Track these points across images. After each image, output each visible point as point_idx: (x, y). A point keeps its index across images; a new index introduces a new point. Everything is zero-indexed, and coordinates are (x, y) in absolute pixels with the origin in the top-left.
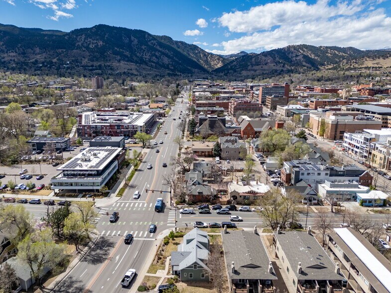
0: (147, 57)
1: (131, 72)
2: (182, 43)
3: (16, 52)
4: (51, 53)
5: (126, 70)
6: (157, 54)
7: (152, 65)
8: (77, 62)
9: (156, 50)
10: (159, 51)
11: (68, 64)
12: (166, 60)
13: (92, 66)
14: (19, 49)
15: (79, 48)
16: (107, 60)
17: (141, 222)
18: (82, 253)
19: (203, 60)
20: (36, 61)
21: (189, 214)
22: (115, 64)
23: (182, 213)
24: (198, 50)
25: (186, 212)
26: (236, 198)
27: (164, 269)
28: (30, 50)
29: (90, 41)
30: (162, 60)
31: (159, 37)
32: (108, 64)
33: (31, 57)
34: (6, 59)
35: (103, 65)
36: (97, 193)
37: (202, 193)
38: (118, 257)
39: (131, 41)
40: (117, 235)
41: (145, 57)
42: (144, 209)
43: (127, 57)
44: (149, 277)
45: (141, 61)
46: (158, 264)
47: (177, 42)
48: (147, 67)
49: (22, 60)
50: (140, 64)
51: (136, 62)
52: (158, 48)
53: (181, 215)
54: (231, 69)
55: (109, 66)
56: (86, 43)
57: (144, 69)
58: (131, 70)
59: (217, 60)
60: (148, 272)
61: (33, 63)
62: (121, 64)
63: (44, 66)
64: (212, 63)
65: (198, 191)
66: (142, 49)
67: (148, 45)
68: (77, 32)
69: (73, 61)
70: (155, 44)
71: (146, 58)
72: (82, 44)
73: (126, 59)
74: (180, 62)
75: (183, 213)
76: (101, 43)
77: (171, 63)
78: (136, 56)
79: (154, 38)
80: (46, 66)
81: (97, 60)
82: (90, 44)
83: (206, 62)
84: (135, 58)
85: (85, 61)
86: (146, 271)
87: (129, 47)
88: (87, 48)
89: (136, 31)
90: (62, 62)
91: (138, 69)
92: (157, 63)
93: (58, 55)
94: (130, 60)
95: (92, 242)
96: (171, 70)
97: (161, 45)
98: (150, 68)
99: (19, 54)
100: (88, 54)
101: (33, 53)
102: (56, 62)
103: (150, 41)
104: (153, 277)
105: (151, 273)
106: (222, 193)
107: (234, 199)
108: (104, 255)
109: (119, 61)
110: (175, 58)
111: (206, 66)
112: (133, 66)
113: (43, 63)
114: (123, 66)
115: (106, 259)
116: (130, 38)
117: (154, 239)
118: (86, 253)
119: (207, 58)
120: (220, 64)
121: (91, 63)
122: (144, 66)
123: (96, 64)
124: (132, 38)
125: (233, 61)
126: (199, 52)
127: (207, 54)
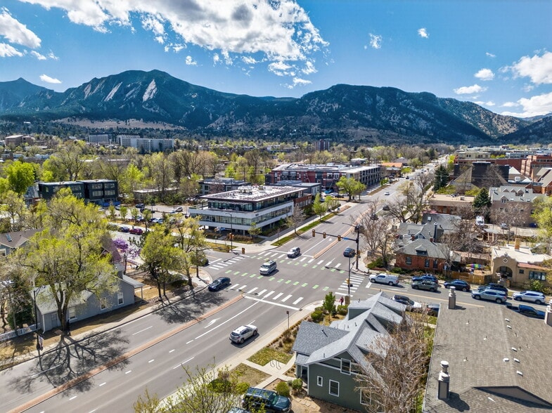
0: (395, 120)
1: (370, 139)
2: (451, 100)
3: (244, 122)
4: (279, 121)
5: (364, 138)
6: (410, 116)
7: (400, 131)
8: (305, 130)
9: (409, 111)
10: (414, 112)
11: (294, 132)
12: (423, 124)
13: (322, 134)
14: (247, 118)
15: (310, 113)
16: (341, 127)
17: (289, 281)
18: (166, 302)
19: (483, 124)
20: (262, 130)
21: (388, 284)
22: (351, 130)
23: (374, 281)
24: (476, 110)
25: (383, 280)
26: (510, 275)
27: (285, 361)
28: (257, 119)
29: (324, 105)
30: (418, 124)
31: (416, 94)
32: (342, 131)
33: (257, 126)
34: (233, 129)
35: (335, 132)
36: (245, 237)
37: (426, 252)
38: (214, 321)
39: (375, 102)
40: (237, 290)
41: (393, 121)
42: (305, 265)
43: (367, 121)
44: (246, 367)
45: (387, 126)
46: (281, 349)
47: (443, 100)
48: (394, 133)
49: (248, 129)
50: (384, 129)
51: (379, 128)
52: (413, 108)
53: (370, 283)
54: (534, 133)
55: (342, 133)
56: (319, 107)
57: (389, 135)
58: (371, 137)
59: (509, 124)
60: (251, 359)
61: (258, 132)
62: (359, 130)
63: (269, 134)
64: (500, 128)
65: (417, 248)
66: (390, 111)
67: (398, 106)
68: (310, 96)
69: (301, 128)
70: (408, 104)
71: (393, 123)
72: (314, 109)
73: (366, 124)
74: (445, 126)
75: (376, 282)
76: (336, 106)
77: (430, 128)
78: (381, 120)
79: (409, 96)
80: (272, 134)
81: (329, 127)
82: (323, 108)
83: (490, 126)
84: (378, 123)
85: (314, 128)
86: (249, 356)
87: (373, 109)
88: (320, 113)
89: (384, 89)
90: (288, 130)
91: (381, 135)
92: (409, 129)
93: (286, 122)
94: (371, 125)
95: (193, 291)
96: (430, 137)
97: (418, 105)
98: (397, 134)
99: (246, 123)
100: (319, 119)
101: (260, 122)
102: (281, 131)
103: (402, 100)
104: (254, 369)
105: (255, 362)
106: (477, 266)
107: (503, 276)
108: (195, 312)
109: (356, 127)
110: (437, 121)
111: (488, 133)
112: (374, 132)
113: (268, 132)
114: (361, 132)
115: (194, 318)
116: (374, 98)
117: (298, 309)
118: (170, 304)
119: (491, 120)
120: (515, 129)
121: (321, 130)
122: (389, 132)
123: (327, 131)
124: (378, 97)
125: (540, 122)
126: (479, 113)
127: (491, 114)
